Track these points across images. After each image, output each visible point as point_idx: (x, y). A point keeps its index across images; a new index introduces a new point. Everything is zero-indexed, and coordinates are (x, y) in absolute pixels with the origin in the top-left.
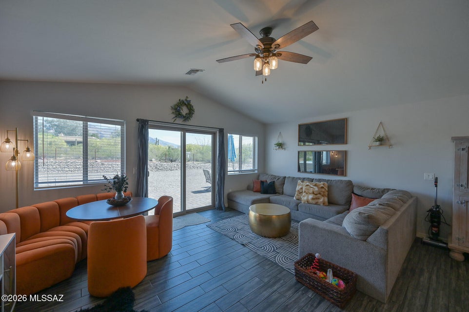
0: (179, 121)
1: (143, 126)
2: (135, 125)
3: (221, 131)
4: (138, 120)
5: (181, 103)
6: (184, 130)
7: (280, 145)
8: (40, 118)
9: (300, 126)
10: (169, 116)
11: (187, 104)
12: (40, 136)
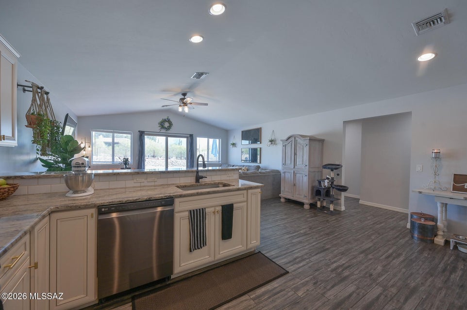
0: (163, 131)
1: (142, 134)
2: (138, 134)
3: (191, 136)
4: (139, 131)
5: (164, 121)
6: (167, 136)
7: (234, 145)
8: (94, 133)
9: (242, 132)
10: (157, 128)
11: (169, 121)
12: (94, 138)
